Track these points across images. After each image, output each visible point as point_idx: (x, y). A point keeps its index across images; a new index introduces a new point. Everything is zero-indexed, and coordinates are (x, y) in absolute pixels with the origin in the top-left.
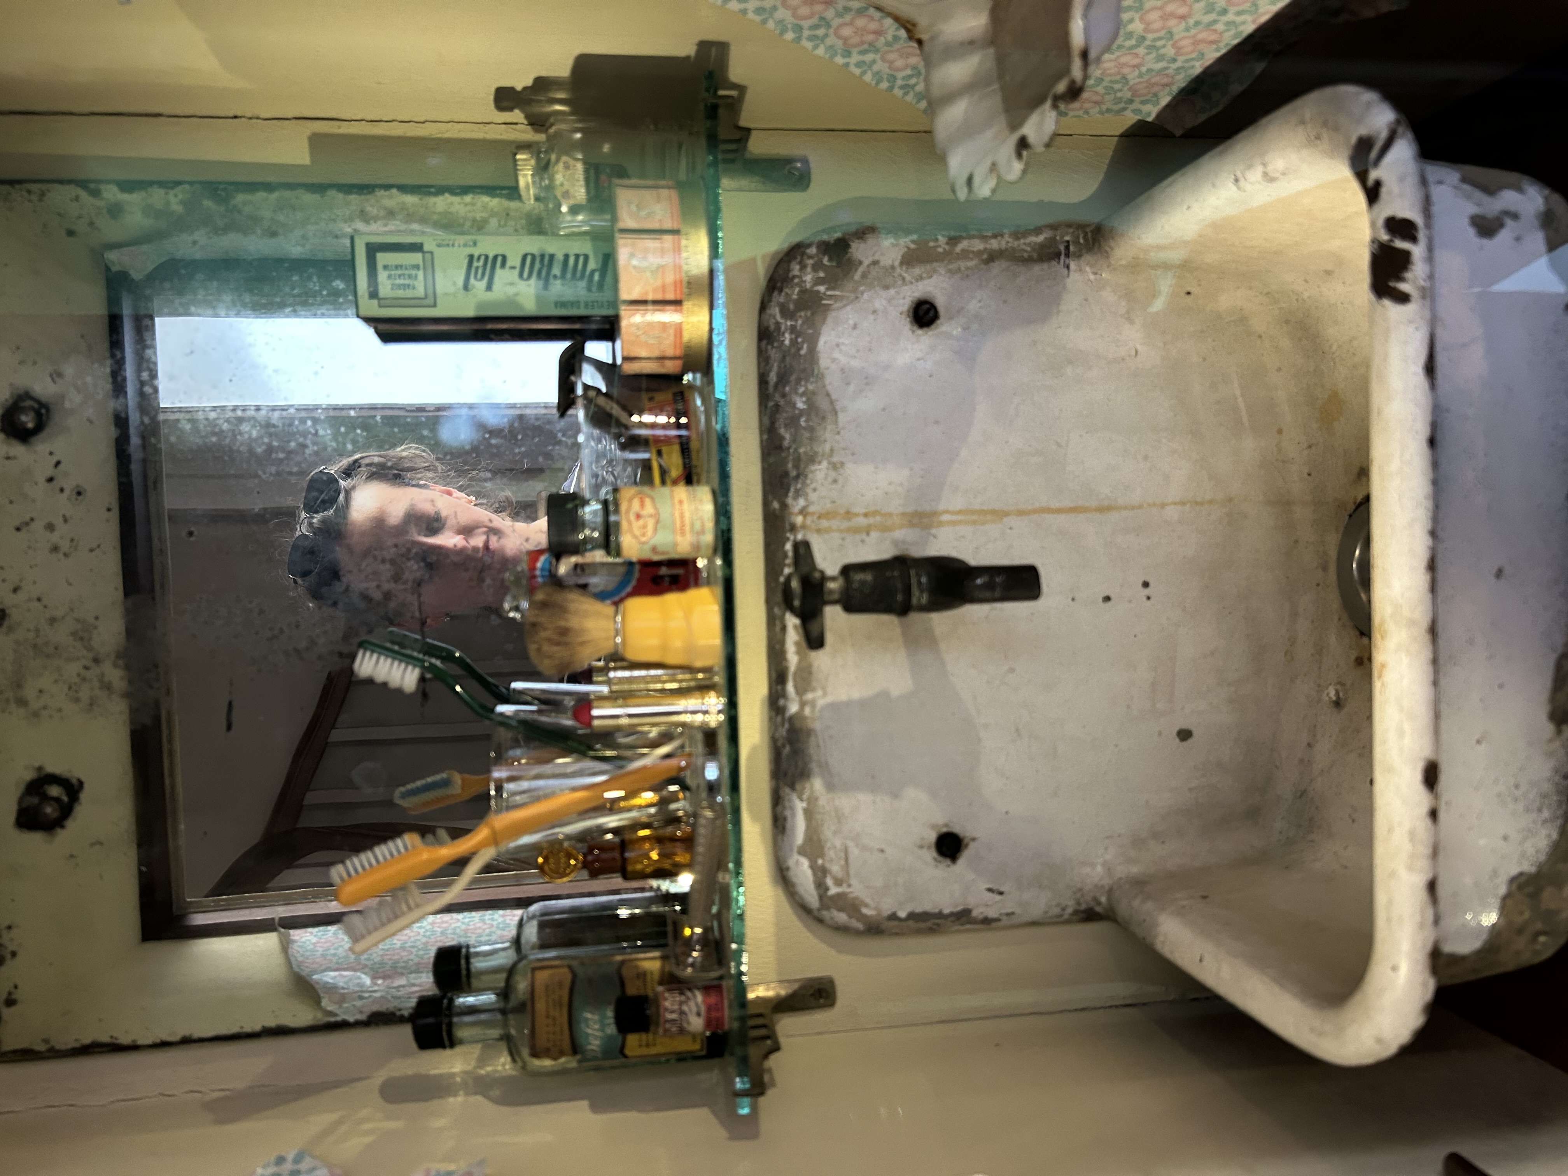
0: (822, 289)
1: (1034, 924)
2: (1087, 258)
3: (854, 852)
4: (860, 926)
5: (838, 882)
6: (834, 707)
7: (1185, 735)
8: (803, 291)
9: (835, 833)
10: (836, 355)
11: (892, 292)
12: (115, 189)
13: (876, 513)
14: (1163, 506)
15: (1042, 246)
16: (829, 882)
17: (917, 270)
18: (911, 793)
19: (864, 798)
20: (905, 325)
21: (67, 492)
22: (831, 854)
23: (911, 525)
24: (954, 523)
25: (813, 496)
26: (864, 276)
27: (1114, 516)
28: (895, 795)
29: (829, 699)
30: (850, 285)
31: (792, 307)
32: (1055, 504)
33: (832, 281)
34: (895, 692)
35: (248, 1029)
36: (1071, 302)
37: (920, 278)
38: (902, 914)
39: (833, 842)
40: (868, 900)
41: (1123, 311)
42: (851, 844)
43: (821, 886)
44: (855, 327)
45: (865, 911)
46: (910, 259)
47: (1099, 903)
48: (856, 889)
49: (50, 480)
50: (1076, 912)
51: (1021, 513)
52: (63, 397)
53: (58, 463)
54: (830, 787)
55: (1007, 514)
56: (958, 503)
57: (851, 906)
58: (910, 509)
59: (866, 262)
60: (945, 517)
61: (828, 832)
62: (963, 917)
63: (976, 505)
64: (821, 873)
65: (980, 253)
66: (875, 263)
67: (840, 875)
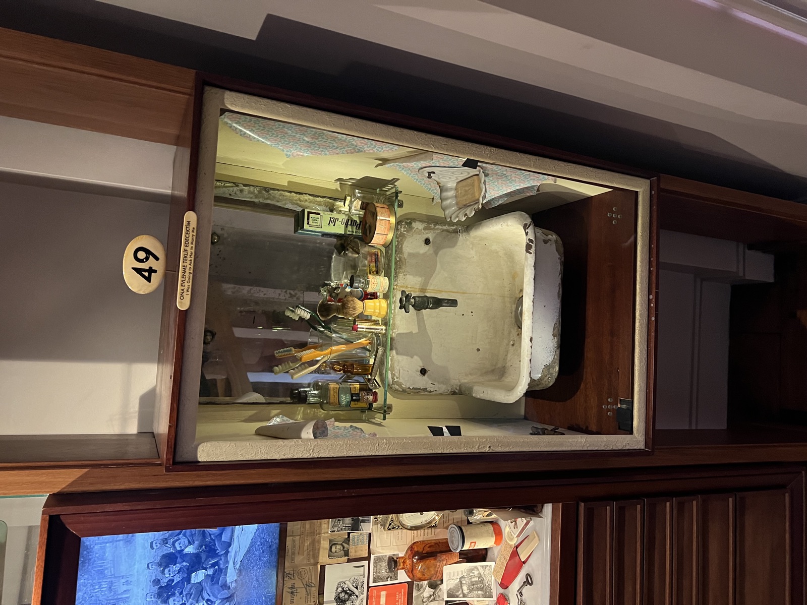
0: (405, 233)
1: (441, 394)
2: (464, 234)
3: (401, 371)
4: (401, 390)
5: (397, 378)
6: (399, 334)
7: (478, 350)
8: (401, 233)
9: (398, 366)
10: (407, 249)
11: (420, 236)
12: (242, 186)
13: (413, 288)
14: (477, 294)
15: (454, 230)
16: (395, 378)
17: (427, 231)
18: (415, 357)
19: (405, 357)
20: (423, 243)
21: (222, 258)
22: (396, 370)
23: (421, 292)
24: (430, 292)
25: (399, 282)
26: (415, 231)
27: (466, 295)
28: (412, 357)
29: (399, 332)
30: (411, 233)
31: (398, 236)
32: (453, 291)
33: (407, 231)
34: (414, 332)
35: (249, 402)
36: (459, 243)
37: (427, 233)
38: (411, 388)
39: (397, 368)
40: (404, 383)
41: (471, 247)
42: (401, 369)
43: (393, 378)
44: (412, 243)
45: (403, 386)
46: (425, 229)
47: (457, 389)
48: (401, 380)
49: (218, 255)
50: (451, 392)
51: (446, 292)
52: (223, 235)
53: (220, 251)
54: (397, 354)
55: (443, 291)
56: (432, 288)
57: (400, 385)
58: (421, 288)
59: (416, 228)
60: (429, 291)
61: (395, 365)
62: (425, 390)
63: (436, 288)
64: (393, 375)
65: (441, 229)
66: (417, 228)
67: (398, 376)
